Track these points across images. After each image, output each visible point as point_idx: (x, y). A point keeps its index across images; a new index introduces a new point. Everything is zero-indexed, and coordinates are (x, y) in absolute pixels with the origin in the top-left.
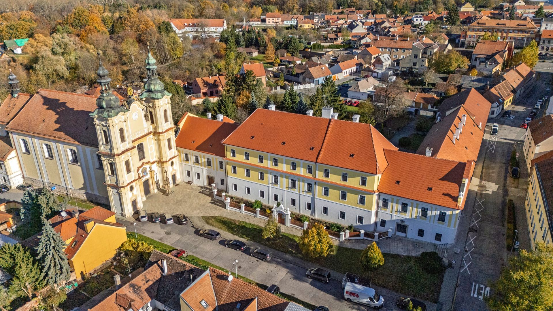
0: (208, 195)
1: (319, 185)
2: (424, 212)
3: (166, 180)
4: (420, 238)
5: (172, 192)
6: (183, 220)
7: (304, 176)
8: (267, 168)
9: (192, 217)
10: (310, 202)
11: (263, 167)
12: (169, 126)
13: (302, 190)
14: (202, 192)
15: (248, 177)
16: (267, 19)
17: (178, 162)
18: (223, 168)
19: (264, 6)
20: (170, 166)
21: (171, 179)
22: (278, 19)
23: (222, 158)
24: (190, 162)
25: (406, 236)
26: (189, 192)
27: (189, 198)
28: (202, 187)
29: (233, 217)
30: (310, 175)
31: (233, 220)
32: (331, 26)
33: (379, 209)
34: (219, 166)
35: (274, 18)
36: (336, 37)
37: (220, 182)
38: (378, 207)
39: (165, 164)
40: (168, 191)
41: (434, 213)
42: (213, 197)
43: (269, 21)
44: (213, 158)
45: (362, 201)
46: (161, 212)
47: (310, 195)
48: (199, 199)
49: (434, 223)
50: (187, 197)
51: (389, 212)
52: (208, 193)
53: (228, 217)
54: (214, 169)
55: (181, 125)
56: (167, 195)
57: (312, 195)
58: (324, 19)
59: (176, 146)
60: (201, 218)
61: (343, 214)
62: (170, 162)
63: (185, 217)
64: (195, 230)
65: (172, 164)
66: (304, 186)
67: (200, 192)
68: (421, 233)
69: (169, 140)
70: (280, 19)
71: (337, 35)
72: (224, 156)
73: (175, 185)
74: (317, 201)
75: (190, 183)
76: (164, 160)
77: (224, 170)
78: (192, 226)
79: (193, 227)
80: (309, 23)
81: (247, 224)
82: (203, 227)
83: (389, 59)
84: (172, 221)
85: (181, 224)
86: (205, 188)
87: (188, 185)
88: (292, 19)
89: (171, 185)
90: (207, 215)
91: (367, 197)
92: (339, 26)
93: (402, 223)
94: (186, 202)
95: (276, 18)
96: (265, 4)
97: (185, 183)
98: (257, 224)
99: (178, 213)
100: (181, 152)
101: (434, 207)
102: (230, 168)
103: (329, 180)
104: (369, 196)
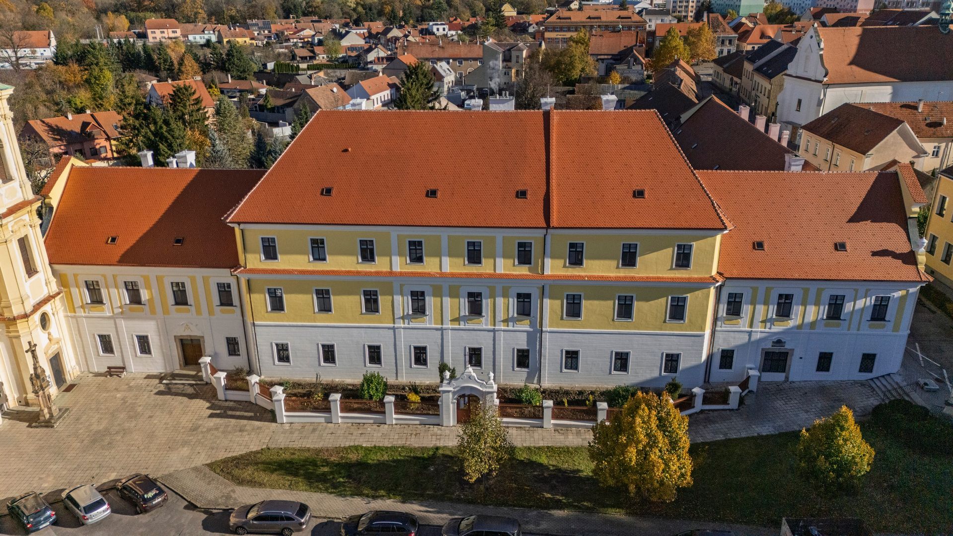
0: (191, 397)
1: (551, 297)
2: (835, 310)
3: (37, 376)
4: (823, 376)
5: (64, 411)
6: (150, 495)
7: (507, 275)
8: (391, 273)
9: (170, 475)
10: (525, 347)
11: (378, 273)
12: (18, 198)
13: (501, 315)
14: (168, 391)
15: (324, 315)
16: (149, 31)
17: (61, 314)
18: (231, 304)
19: (133, 14)
20: (39, 328)
21: (48, 372)
22: (173, 32)
23: (226, 271)
24: (107, 306)
25: (787, 378)
26: (124, 399)
27: (130, 417)
28: (161, 378)
29: (312, 443)
30: (524, 270)
31: (318, 451)
32: (292, 40)
33: (719, 323)
34: (216, 300)
35: (165, 30)
36: (312, 55)
37: (223, 349)
38: (715, 320)
39: (21, 325)
40: (46, 411)
41: (860, 304)
42: (215, 395)
43: (154, 35)
44: (193, 279)
45: (677, 311)
46: (47, 486)
47: (525, 326)
48: (171, 413)
49: (858, 330)
50: (122, 416)
51: (744, 326)
52: (190, 390)
53: (297, 445)
54: (199, 312)
55: (55, 196)
56: (48, 424)
57: (532, 325)
58: (270, 32)
59: (50, 264)
60: (207, 470)
61: (621, 359)
62: (37, 317)
63: (148, 483)
64: (204, 516)
65: (44, 321)
66: (505, 305)
67: (160, 393)
68: (825, 361)
69: (23, 244)
70: (179, 31)
71: (313, 52)
72: (234, 264)
73: (64, 387)
74: (546, 337)
75: (114, 372)
76: (16, 310)
77: (238, 310)
78: (186, 508)
79: (191, 506)
80: (244, 36)
81: (368, 450)
82: (228, 497)
83: (450, 72)
84: (106, 507)
85: (145, 511)
86: (174, 376)
87: (113, 381)
88: (203, 31)
89: (53, 390)
90: (222, 455)
91: (691, 298)
92: (306, 40)
93: (777, 349)
94: (125, 432)
95: (170, 31)
96: (133, 10)
97: (98, 375)
98: (400, 443)
99: (113, 476)
100: (71, 280)
101: (862, 288)
102: (261, 301)
103: (583, 274)
104: (699, 293)
